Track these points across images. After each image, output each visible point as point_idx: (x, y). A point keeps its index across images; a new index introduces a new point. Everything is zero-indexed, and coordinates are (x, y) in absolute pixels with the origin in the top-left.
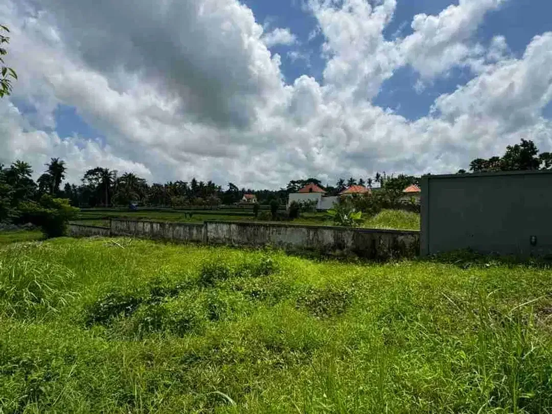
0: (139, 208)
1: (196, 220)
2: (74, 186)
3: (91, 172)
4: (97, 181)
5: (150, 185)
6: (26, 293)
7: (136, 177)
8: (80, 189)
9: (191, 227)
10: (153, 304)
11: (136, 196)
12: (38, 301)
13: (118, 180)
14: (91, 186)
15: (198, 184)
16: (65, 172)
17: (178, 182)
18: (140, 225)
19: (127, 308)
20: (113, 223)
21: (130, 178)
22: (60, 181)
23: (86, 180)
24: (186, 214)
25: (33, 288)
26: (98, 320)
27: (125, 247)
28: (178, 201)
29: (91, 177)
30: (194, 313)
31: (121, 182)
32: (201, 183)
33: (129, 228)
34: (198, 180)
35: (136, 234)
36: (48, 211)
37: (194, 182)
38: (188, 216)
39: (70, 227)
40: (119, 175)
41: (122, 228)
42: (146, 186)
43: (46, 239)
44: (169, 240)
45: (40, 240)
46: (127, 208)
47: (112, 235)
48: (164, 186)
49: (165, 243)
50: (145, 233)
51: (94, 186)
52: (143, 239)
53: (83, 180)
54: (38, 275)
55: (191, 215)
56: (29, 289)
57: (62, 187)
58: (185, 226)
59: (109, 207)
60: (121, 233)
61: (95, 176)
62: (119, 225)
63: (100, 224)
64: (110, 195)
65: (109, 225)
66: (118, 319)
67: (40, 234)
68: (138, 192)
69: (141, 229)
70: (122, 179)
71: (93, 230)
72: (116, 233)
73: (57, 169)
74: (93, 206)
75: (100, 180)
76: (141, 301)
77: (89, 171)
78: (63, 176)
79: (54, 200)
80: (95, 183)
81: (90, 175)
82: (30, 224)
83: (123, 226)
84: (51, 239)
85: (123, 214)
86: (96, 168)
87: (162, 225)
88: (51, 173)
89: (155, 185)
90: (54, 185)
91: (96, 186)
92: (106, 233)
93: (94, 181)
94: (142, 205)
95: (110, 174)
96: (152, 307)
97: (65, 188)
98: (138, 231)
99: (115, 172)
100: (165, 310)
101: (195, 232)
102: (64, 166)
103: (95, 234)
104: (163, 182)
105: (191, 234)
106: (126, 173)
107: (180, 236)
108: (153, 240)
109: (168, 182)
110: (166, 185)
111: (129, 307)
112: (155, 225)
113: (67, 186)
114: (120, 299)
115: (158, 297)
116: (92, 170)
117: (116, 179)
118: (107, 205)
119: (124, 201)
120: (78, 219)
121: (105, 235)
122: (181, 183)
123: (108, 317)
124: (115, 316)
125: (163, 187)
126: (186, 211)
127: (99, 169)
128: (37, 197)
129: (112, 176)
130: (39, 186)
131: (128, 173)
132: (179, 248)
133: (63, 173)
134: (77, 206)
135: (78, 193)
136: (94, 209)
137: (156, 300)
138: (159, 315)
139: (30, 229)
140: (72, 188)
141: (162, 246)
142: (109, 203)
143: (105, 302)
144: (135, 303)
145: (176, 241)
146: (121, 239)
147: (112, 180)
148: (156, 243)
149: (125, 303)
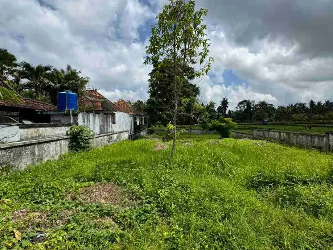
0: (269, 123)
1: (315, 131)
2: (232, 112)
3: (240, 103)
4: (244, 108)
5: (276, 107)
6: (219, 164)
7: (267, 103)
8: (235, 113)
9: (312, 136)
10: (289, 187)
11: (267, 115)
12: (223, 169)
13: (256, 106)
14: (241, 111)
15: (316, 104)
16: (229, 104)
17: (297, 104)
18: (272, 133)
19: (270, 185)
20: (254, 132)
21: (263, 104)
22: (226, 109)
23: (238, 108)
24: (305, 127)
25: (221, 162)
26: (253, 187)
27: (263, 146)
28: (298, 117)
29: (240, 106)
30: (325, 203)
31: (257, 107)
32: (319, 103)
33: (264, 135)
34: (316, 101)
35: (269, 139)
36: (223, 124)
37: (312, 103)
38: (308, 128)
39: (232, 133)
40: (256, 103)
41: (260, 135)
42: (273, 109)
43: (222, 138)
44: (294, 145)
45: (220, 138)
46: (261, 123)
47: (254, 139)
48: (286, 107)
49: (291, 147)
50: (275, 139)
51: (242, 111)
52: (274, 142)
53: (237, 108)
54: (223, 156)
55: (310, 128)
56: (219, 162)
57: (227, 112)
58: (307, 135)
59: (250, 122)
60: (259, 138)
61: (243, 105)
62: (258, 133)
63: (246, 132)
64: (251, 115)
65: (252, 132)
66: (265, 190)
67: (219, 136)
68: (268, 112)
69: (272, 136)
70: (258, 105)
71: (244, 135)
72: (256, 137)
73: (225, 103)
74: (242, 122)
75: (245, 107)
76: (279, 183)
77: (240, 102)
78: (227, 106)
79: (225, 119)
80: (243, 109)
81: (240, 104)
82: (215, 131)
83: (261, 133)
84: (224, 139)
85: (259, 127)
86: (243, 100)
87: (288, 134)
88: (222, 105)
89: (280, 107)
90: (224, 111)
91: (243, 110)
92: (251, 137)
93: (242, 108)
94: (271, 121)
95: (251, 103)
96: (288, 189)
97: (229, 112)
98: (271, 138)
99: (254, 101)
100: (299, 193)
101: (316, 140)
102: (228, 101)
103: (245, 137)
104: (286, 105)
105: (313, 142)
106: (260, 101)
107: (303, 142)
108: (281, 144)
109: (289, 105)
110: (288, 107)
111: (271, 184)
112: (282, 134)
113: (230, 111)
114: (265, 178)
115: (293, 183)
116: (241, 102)
117: (254, 106)
118: (249, 121)
119: (260, 119)
120: (236, 129)
121: (250, 139)
122: (300, 104)
123: (258, 187)
124: (263, 188)
125: (286, 109)
126: (306, 125)
127: (245, 101)
128: (218, 118)
129: (252, 104)
130: (218, 112)
131: (262, 101)
132: (302, 151)
133: (227, 105)
134: (235, 122)
135: (235, 115)
136: (243, 123)
137: (291, 185)
138: (294, 196)
139: (215, 133)
140: (231, 112)
141: (288, 148)
142: (250, 119)
143: (256, 178)
144: (275, 183)
145: (301, 146)
146: (260, 141)
147: (252, 106)
148: (284, 146)
149: (268, 181)
